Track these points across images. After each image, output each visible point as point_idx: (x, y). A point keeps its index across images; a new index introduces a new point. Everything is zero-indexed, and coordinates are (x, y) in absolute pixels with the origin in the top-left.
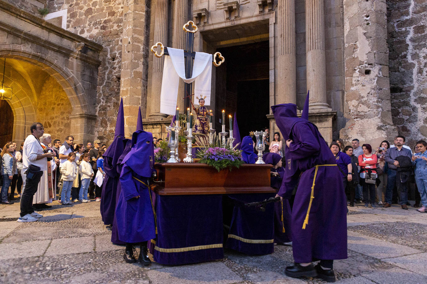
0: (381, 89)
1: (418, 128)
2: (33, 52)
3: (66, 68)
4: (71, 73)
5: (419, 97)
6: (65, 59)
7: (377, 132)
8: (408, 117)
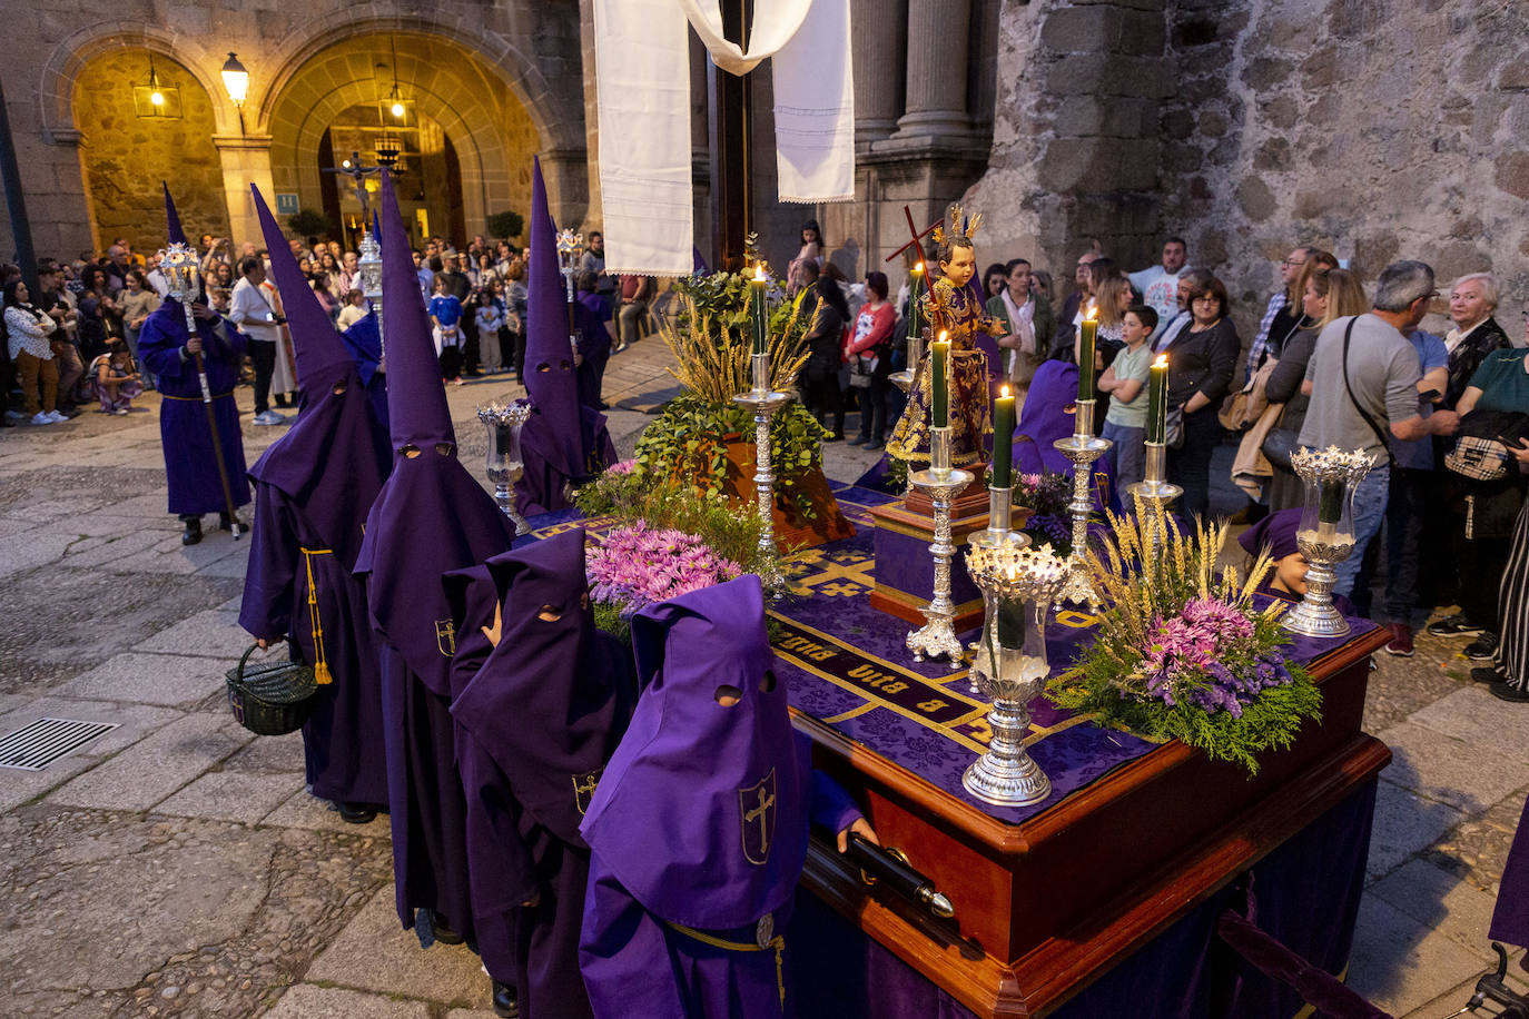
0: (1061, 57)
1: (1236, 186)
2: (402, 14)
3: (489, 34)
4: (505, 43)
5: (1257, 61)
6: (484, 6)
7: (1020, 217)
8: (1214, 142)
